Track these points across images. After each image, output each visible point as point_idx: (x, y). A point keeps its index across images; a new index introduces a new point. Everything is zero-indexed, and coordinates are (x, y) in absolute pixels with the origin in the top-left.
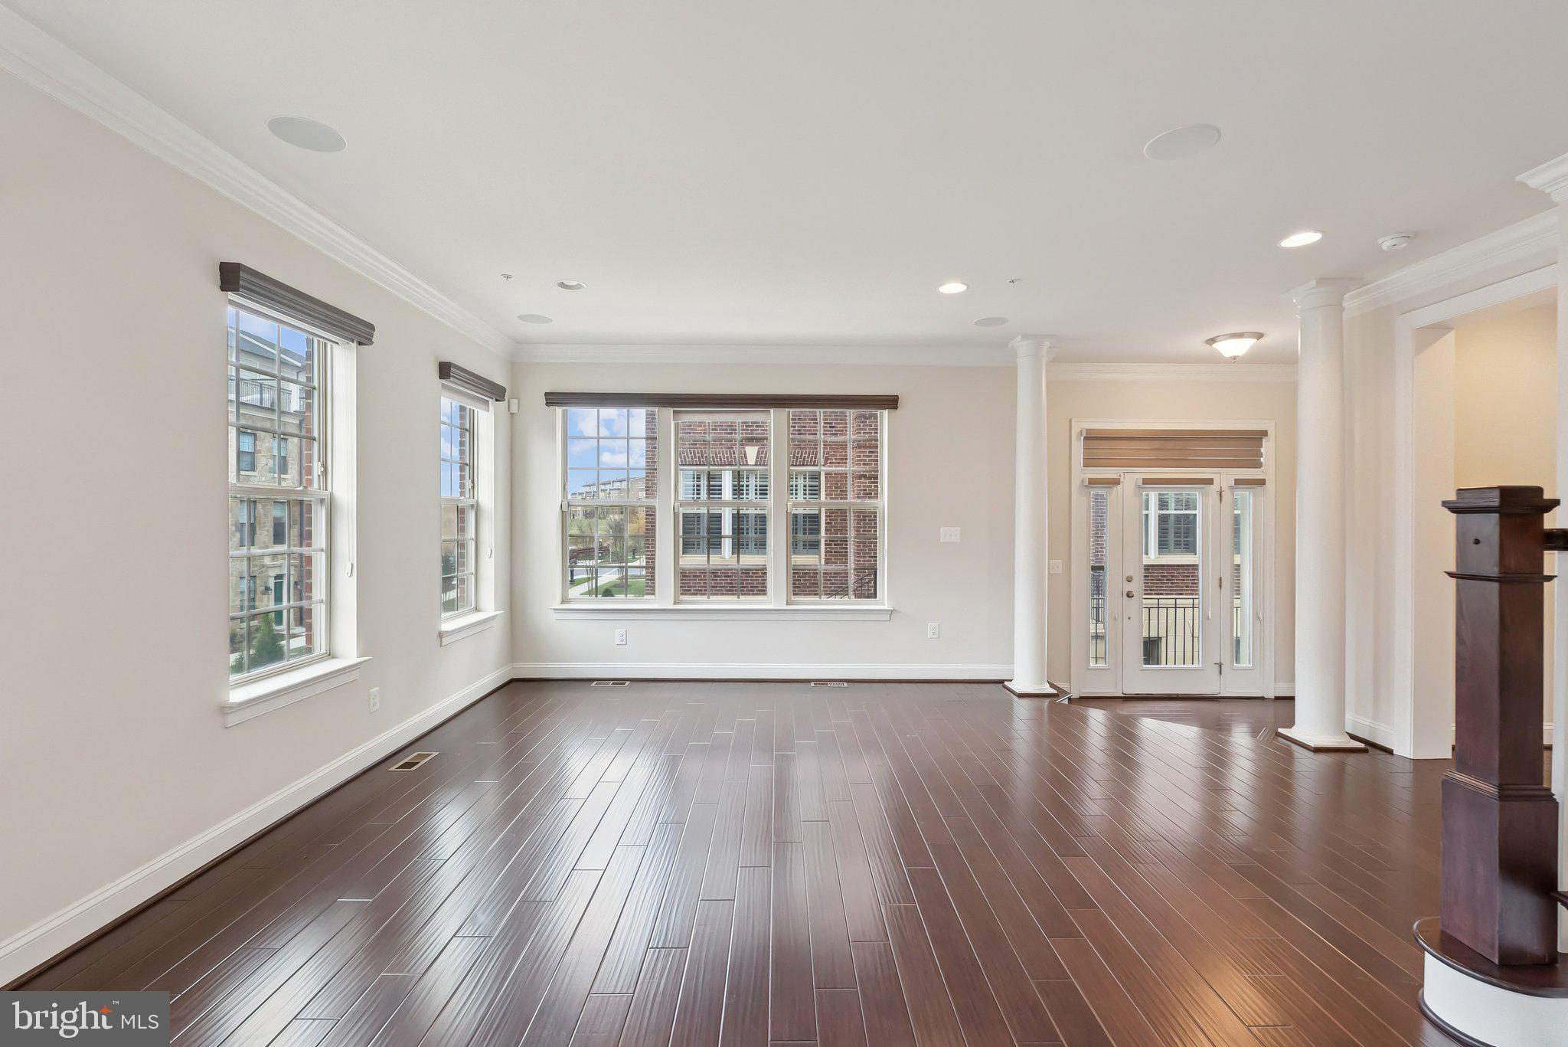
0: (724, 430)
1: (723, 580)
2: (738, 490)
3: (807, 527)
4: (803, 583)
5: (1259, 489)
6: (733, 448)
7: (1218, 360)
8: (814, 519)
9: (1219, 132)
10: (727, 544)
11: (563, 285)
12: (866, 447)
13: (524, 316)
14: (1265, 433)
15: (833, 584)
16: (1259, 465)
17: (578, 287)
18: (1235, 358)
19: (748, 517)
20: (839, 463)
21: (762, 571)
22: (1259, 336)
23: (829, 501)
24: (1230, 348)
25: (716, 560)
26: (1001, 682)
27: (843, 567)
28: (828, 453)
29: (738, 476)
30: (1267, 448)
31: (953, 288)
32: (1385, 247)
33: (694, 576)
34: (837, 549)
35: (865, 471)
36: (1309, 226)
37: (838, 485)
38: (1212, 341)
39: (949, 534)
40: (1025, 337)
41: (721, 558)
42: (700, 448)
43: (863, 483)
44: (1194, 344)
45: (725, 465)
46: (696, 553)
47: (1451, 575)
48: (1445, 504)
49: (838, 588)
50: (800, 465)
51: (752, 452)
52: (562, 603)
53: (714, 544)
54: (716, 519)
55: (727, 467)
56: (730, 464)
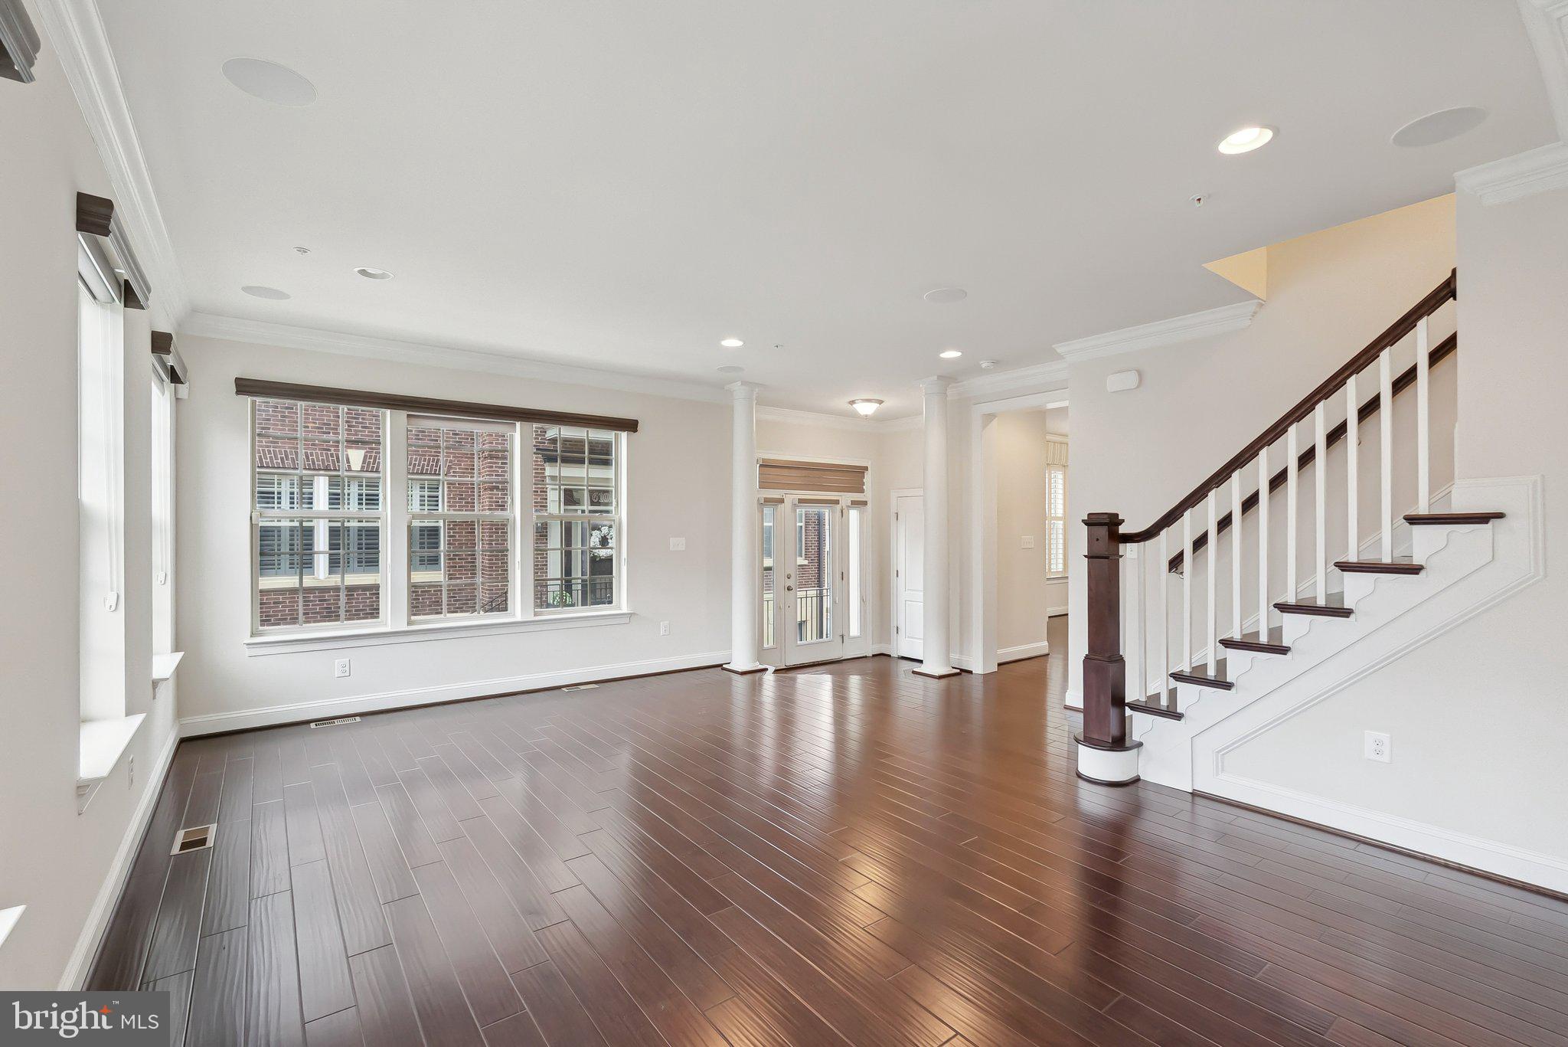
0: (318, 428)
1: (318, 605)
2: (335, 500)
3: (426, 541)
4: (422, 600)
5: (862, 508)
6: (330, 450)
7: (855, 415)
8: (434, 532)
9: (966, 293)
10: (321, 562)
11: (363, 272)
12: (497, 458)
13: (248, 287)
14: (866, 468)
15: (457, 601)
16: (862, 491)
17: (383, 276)
18: (866, 416)
19: (349, 531)
20: (464, 473)
21: (374, 590)
22: (881, 402)
23: (452, 512)
24: (866, 409)
25: (308, 581)
26: (721, 665)
27: (469, 581)
28: (451, 461)
29: (334, 482)
30: (868, 478)
31: (732, 343)
32: (984, 366)
33: (274, 603)
34: (463, 564)
35: (496, 483)
36: (957, 349)
37: (463, 496)
38: (852, 402)
39: (677, 543)
40: (744, 383)
41: (314, 578)
42: (284, 447)
43: (495, 494)
44: (841, 403)
45: (320, 469)
46: (276, 574)
47: (1085, 556)
48: (1083, 521)
49: (462, 602)
50: (417, 473)
51: (356, 457)
52: (251, 636)
53: (304, 562)
54: (308, 533)
55: (322, 472)
56: (327, 469)
